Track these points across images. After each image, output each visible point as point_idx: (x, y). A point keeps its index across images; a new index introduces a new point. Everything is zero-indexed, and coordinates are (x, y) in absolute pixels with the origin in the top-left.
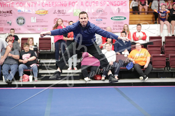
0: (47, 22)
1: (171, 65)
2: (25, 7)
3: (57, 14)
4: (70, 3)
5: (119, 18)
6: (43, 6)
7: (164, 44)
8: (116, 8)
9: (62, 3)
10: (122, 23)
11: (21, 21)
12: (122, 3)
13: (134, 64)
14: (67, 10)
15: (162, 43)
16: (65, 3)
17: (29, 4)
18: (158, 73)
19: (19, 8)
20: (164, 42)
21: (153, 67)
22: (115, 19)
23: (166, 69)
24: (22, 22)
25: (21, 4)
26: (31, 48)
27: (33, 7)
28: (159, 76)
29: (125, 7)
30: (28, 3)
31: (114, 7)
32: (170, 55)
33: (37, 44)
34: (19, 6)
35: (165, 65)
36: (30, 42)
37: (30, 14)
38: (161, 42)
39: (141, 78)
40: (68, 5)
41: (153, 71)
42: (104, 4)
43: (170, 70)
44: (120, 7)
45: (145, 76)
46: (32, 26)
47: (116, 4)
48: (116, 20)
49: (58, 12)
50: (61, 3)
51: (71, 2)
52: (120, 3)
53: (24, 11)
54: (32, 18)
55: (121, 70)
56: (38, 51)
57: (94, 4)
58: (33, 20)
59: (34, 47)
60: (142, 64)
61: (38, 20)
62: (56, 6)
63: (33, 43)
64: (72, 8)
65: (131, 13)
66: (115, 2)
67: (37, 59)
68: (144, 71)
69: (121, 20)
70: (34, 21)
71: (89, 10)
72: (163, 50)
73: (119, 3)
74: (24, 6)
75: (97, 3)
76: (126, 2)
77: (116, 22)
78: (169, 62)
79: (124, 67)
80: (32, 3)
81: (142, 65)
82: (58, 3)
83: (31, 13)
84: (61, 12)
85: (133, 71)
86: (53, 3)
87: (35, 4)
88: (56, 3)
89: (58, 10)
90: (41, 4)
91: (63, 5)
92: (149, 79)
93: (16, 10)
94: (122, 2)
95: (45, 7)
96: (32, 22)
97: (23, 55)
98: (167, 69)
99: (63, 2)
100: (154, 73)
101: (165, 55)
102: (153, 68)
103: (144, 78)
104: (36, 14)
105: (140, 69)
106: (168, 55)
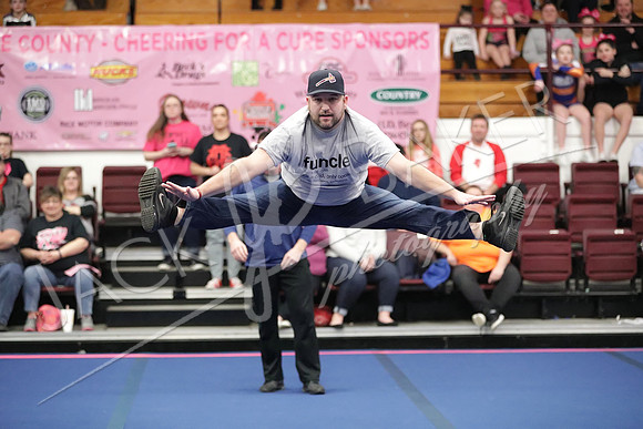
0: (134, 107)
1: (591, 272)
2: (51, 51)
3: (171, 77)
4: (220, 38)
5: (400, 95)
6: (121, 50)
7: (569, 192)
8: (392, 55)
9: (189, 38)
10: (413, 112)
11: (36, 105)
12: (413, 37)
13: (452, 268)
14: (206, 64)
15: (559, 187)
16: (201, 37)
17: (66, 39)
18: (544, 301)
19: (29, 57)
20: (567, 186)
21: (523, 279)
22: (385, 97)
23: (573, 287)
24: (42, 109)
25: (38, 43)
26: (73, 205)
27: (83, 53)
28: (545, 311)
29: (425, 51)
30: (62, 39)
31: (385, 52)
32: (586, 233)
33: (94, 189)
34: (28, 49)
35: (566, 272)
36: (69, 182)
37: (72, 77)
38: (557, 183)
39: (478, 318)
40: (211, 44)
41: (522, 293)
42: (347, 42)
43: (587, 290)
44: (403, 52)
45: (493, 311)
46: (76, 125)
47: (390, 42)
48: (390, 100)
49: (174, 69)
50: (184, 36)
51: (221, 34)
52: (407, 37)
53: (46, 67)
54: (77, 92)
55: (405, 289)
56: (100, 218)
57: (307, 43)
58: (82, 101)
59: (81, 202)
60: (484, 267)
61: (101, 100)
62: (165, 49)
63: (79, 189)
64: (227, 56)
65: (447, 76)
66: (387, 33)
67: (93, 246)
68: (488, 293)
69: (409, 100)
70: (87, 104)
71: (292, 63)
72: (562, 216)
73: (400, 38)
74: (48, 48)
75: (320, 37)
76: (426, 33)
77: (391, 108)
78: (582, 257)
79: (417, 276)
80: (79, 36)
81: (481, 270)
82: (176, 38)
83: (74, 73)
84: (184, 71)
85: (448, 292)
86: (157, 38)
87: (90, 42)
88: (169, 39)
89: (176, 65)
90: (113, 40)
91: (194, 45)
92: (508, 321)
93: (19, 62)
94: (414, 33)
95: (125, 52)
96: (77, 107)
97: (40, 233)
98: (577, 284)
99: (192, 34)
100: (527, 299)
101: (569, 234)
102: (525, 283)
103: (490, 320)
104: (92, 77)
105: (476, 284)
106: (581, 234)
